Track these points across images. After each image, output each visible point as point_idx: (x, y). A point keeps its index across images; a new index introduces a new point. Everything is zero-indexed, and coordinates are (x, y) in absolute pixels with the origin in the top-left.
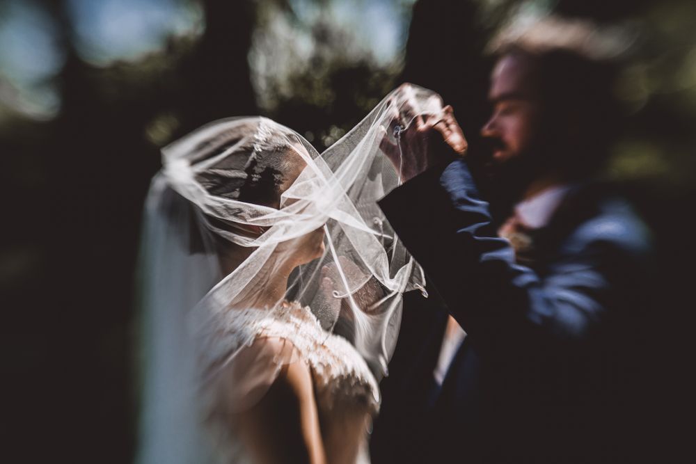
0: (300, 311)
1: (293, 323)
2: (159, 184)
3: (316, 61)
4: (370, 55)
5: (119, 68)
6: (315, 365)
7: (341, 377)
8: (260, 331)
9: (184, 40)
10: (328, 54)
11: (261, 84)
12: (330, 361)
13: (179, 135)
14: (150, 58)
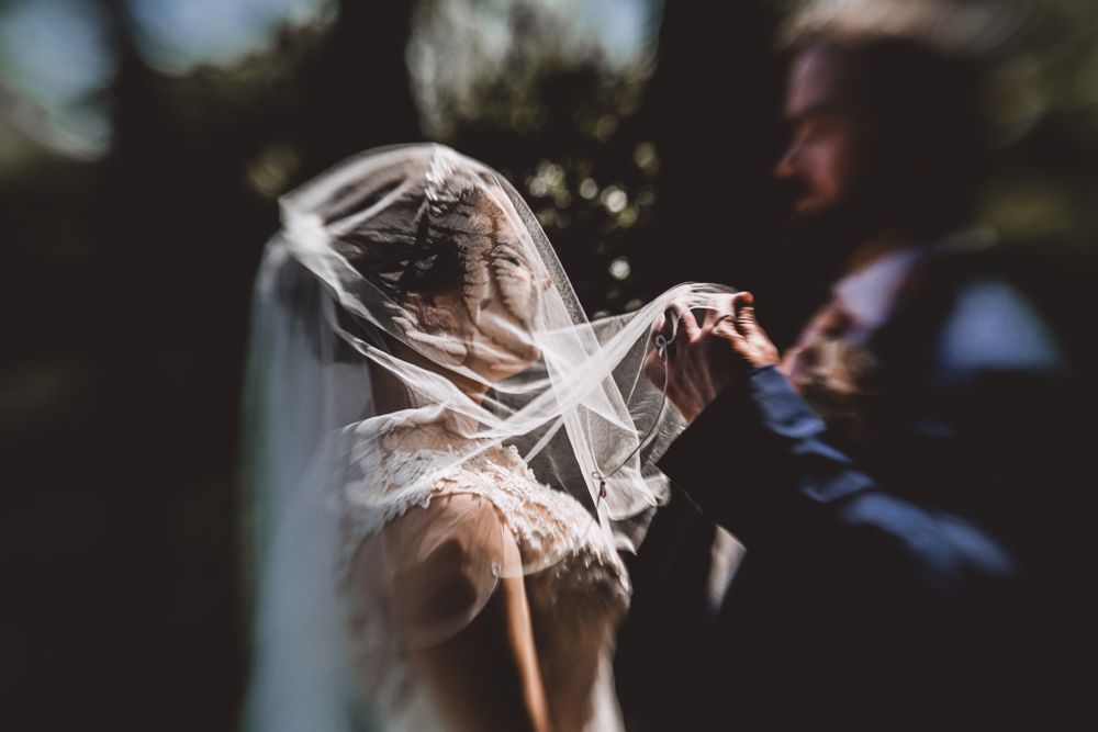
0: (502, 452)
1: (492, 471)
2: (276, 253)
3: (515, 62)
4: (598, 53)
5: (204, 76)
6: (528, 536)
7: (569, 555)
8: (441, 485)
9: (306, 32)
10: (534, 52)
11: (428, 98)
12: (552, 529)
13: (299, 180)
14: (251, 61)
